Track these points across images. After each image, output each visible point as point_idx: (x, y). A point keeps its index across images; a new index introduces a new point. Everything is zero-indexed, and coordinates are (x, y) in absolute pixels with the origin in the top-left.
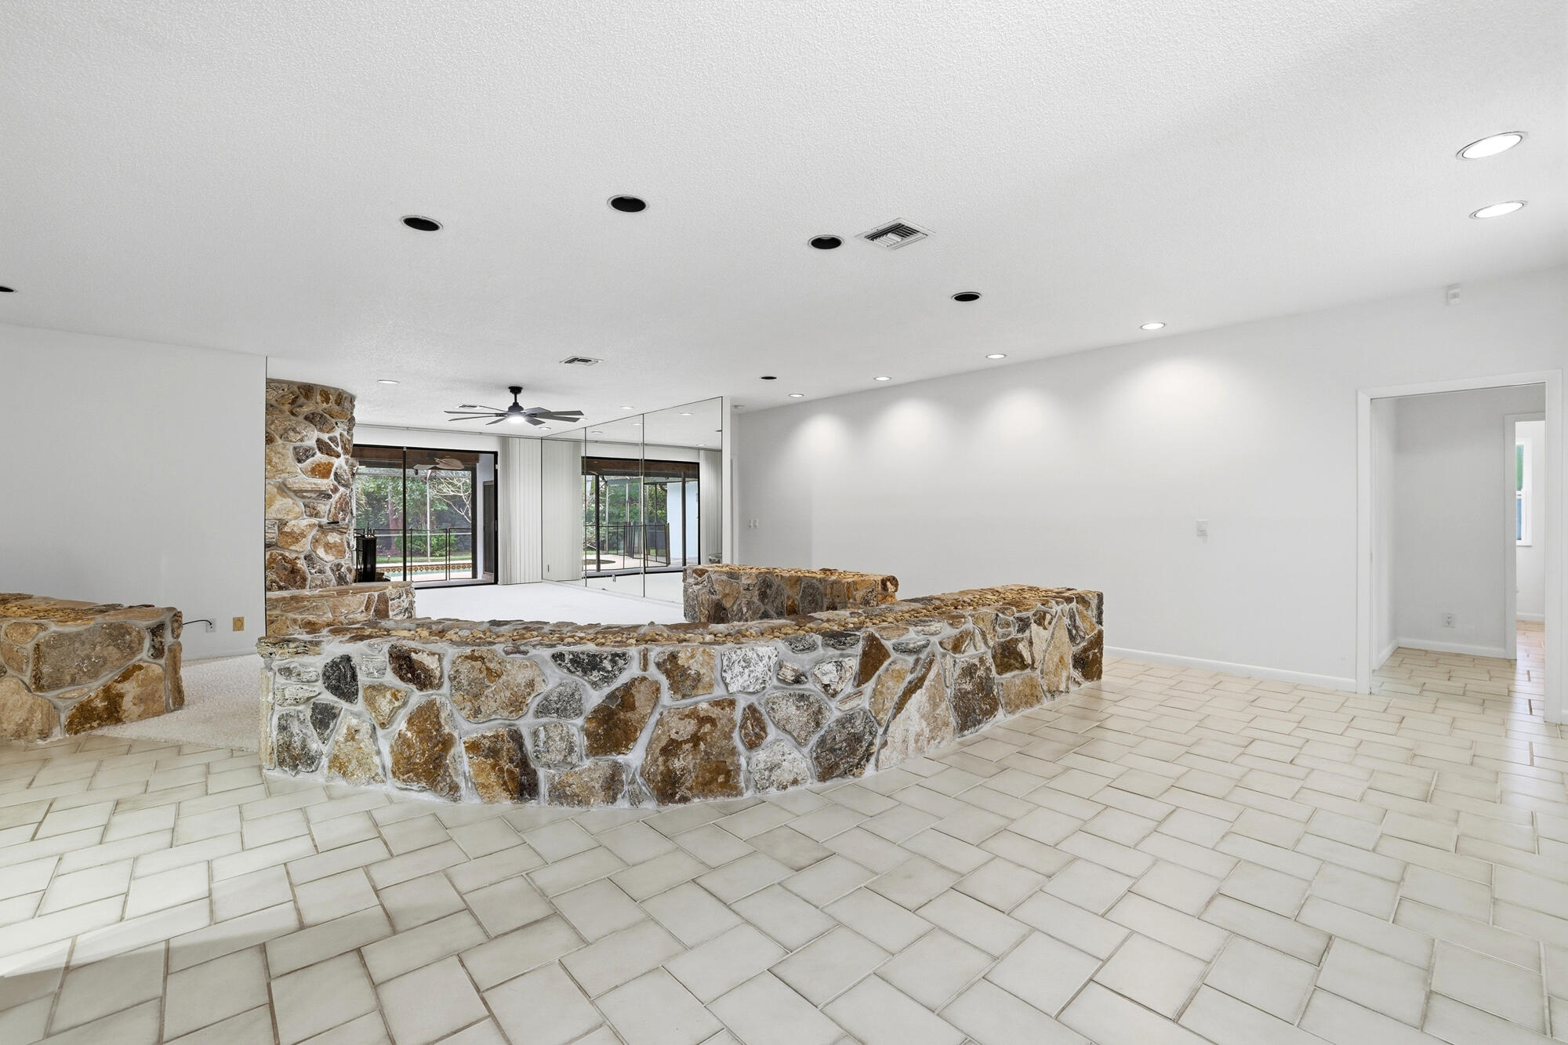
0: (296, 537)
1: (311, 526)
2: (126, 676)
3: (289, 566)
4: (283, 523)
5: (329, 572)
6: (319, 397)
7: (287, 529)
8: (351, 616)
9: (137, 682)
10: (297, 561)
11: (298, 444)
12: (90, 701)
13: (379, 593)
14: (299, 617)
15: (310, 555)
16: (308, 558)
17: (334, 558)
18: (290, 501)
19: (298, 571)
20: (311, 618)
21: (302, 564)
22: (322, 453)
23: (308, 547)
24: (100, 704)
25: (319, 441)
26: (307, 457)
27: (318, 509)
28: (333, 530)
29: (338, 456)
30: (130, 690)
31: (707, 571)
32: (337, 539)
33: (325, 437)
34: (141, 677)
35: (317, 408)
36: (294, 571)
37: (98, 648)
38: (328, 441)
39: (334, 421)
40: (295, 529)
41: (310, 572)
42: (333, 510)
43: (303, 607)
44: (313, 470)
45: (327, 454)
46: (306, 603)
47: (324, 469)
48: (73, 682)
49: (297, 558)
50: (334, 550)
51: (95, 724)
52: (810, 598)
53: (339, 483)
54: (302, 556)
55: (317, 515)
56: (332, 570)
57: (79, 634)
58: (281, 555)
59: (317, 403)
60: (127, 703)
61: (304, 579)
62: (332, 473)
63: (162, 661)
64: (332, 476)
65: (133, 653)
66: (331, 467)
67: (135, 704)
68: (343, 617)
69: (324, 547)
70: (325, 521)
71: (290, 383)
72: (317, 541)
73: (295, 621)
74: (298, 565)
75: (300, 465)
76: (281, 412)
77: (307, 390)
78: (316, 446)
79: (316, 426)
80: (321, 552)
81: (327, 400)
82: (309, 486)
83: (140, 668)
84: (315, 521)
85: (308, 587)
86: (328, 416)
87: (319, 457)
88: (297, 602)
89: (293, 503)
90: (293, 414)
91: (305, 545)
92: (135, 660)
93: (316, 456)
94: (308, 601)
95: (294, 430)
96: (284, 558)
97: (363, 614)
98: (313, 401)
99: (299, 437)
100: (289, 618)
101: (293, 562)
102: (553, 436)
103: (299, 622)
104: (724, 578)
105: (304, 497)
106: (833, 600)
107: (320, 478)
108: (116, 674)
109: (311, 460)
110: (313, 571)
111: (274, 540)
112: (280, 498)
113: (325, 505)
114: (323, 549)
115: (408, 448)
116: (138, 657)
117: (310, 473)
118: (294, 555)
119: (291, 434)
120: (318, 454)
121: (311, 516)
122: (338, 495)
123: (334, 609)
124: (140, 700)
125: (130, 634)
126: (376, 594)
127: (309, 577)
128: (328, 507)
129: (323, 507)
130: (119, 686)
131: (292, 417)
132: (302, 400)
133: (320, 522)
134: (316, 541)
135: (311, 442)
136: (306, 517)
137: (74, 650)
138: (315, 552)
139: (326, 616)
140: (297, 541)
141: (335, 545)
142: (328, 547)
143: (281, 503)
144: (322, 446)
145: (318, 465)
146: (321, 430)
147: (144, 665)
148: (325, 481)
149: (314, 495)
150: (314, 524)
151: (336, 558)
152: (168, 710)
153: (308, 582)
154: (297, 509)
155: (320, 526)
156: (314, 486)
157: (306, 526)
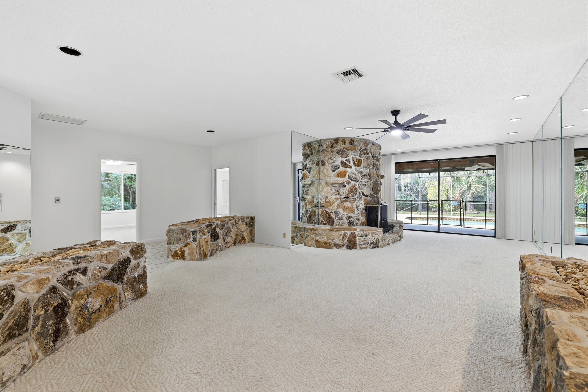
0: (331, 204)
1: (337, 199)
2: (186, 246)
3: (328, 215)
4: (327, 197)
6: (341, 142)
7: (328, 200)
8: (335, 241)
9: (188, 248)
10: (331, 214)
11: (333, 164)
12: (177, 251)
13: (351, 232)
16: (335, 212)
18: (329, 188)
19: (331, 218)
20: (318, 238)
21: (333, 215)
22: (343, 167)
23: (336, 208)
24: (179, 252)
25: (341, 162)
26: (336, 169)
27: (340, 191)
28: (347, 201)
29: (351, 167)
30: (187, 250)
32: (349, 205)
33: (344, 160)
34: (189, 247)
35: (341, 147)
36: (330, 218)
37: (178, 235)
39: (349, 152)
40: (330, 200)
42: (347, 192)
44: (338, 175)
45: (345, 167)
46: (316, 232)
47: (343, 174)
48: (173, 244)
49: (331, 212)
50: (348, 210)
51: (178, 258)
53: (351, 180)
54: (333, 212)
55: (340, 194)
56: (347, 219)
57: (174, 230)
58: (325, 210)
59: (341, 145)
60: (186, 254)
61: (333, 221)
63: (196, 243)
64: (347, 177)
65: (187, 239)
66: (347, 173)
67: (188, 255)
68: (331, 241)
69: (343, 208)
70: (343, 197)
71: (330, 139)
74: (331, 215)
75: (333, 173)
76: (328, 152)
77: (337, 140)
78: (340, 165)
79: (340, 155)
81: (344, 143)
83: (189, 244)
84: (339, 197)
86: (346, 150)
87: (342, 169)
89: (330, 189)
90: (332, 152)
91: (334, 207)
92: (188, 241)
93: (340, 168)
95: (331, 158)
96: (326, 212)
97: (341, 241)
98: (339, 145)
99: (333, 161)
101: (329, 214)
103: (314, 239)
105: (334, 187)
107: (341, 178)
108: (183, 244)
109: (338, 170)
110: (337, 218)
111: (323, 204)
112: (326, 187)
113: (343, 190)
114: (342, 209)
115: (440, 160)
116: (189, 240)
117: (337, 176)
118: (330, 211)
119: (330, 160)
120: (341, 167)
121: (336, 194)
122: (350, 185)
123: (327, 236)
124: (190, 254)
125: (186, 232)
126: (349, 233)
127: (335, 220)
128: (345, 191)
130: (184, 248)
131: (332, 153)
132: (335, 145)
133: (341, 197)
134: (339, 205)
135: (338, 163)
137: (173, 235)
139: (324, 239)
140: (331, 205)
141: (348, 208)
142: (344, 208)
143: (326, 189)
144: (343, 164)
145: (340, 172)
146: (342, 157)
147: (191, 243)
148: (344, 179)
149: (338, 186)
151: (349, 214)
152: (197, 260)
154: (331, 192)
155: (341, 199)
157: (335, 199)
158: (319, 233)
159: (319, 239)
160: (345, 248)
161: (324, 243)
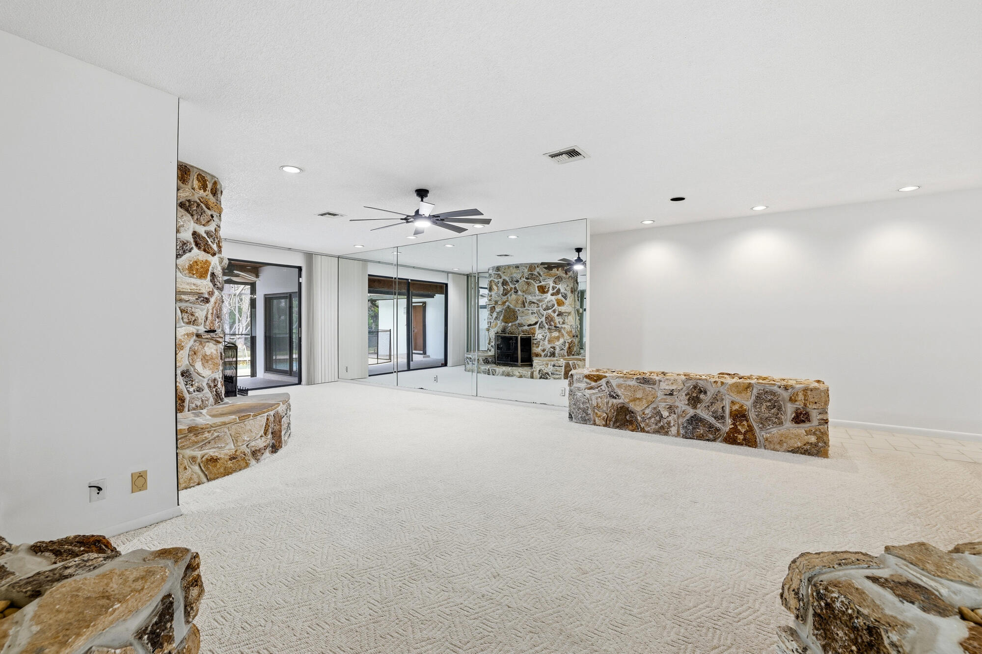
5: (206, 390)
6: (196, 183)
8: (253, 444)
14: (198, 454)
15: (188, 371)
17: (211, 371)
22: (199, 248)
23: (187, 361)
25: (195, 234)
26: (184, 252)
27: (197, 315)
28: (210, 340)
29: (215, 254)
31: (605, 377)
32: (214, 350)
33: (201, 230)
35: (193, 195)
38: (205, 235)
39: (209, 212)
41: (188, 391)
42: (210, 316)
43: (203, 440)
44: (191, 268)
45: (205, 251)
46: (206, 434)
47: (202, 268)
50: (210, 362)
52: (769, 404)
55: (194, 322)
56: (210, 387)
59: (193, 189)
62: (209, 273)
64: (209, 277)
66: (209, 266)
68: (245, 446)
69: (202, 360)
70: (202, 329)
72: (195, 354)
73: (193, 459)
78: (192, 240)
79: (192, 215)
80: (198, 366)
82: (188, 287)
84: (192, 329)
85: (186, 409)
86: (204, 207)
87: (197, 253)
88: (196, 435)
93: (193, 251)
94: (209, 432)
97: (263, 438)
98: (189, 186)
100: (186, 456)
102: (347, 256)
103: (199, 460)
104: (633, 383)
106: (805, 405)
107: (198, 278)
109: (188, 255)
113: (202, 310)
114: (200, 363)
117: (187, 271)
120: (195, 249)
121: (189, 323)
122: (214, 300)
123: (235, 440)
128: (205, 313)
129: (200, 312)
133: (198, 330)
135: (189, 236)
136: (183, 325)
138: (193, 366)
139: (227, 447)
141: (212, 357)
142: (205, 360)
144: (199, 240)
145: (196, 262)
146: (198, 221)
148: (203, 282)
149: (192, 298)
150: (193, 334)
151: (213, 373)
153: (186, 404)
155: (198, 336)
156: (194, 287)
157: (184, 335)
158: (216, 434)
159: (216, 454)
160: (267, 454)
161: (230, 459)
